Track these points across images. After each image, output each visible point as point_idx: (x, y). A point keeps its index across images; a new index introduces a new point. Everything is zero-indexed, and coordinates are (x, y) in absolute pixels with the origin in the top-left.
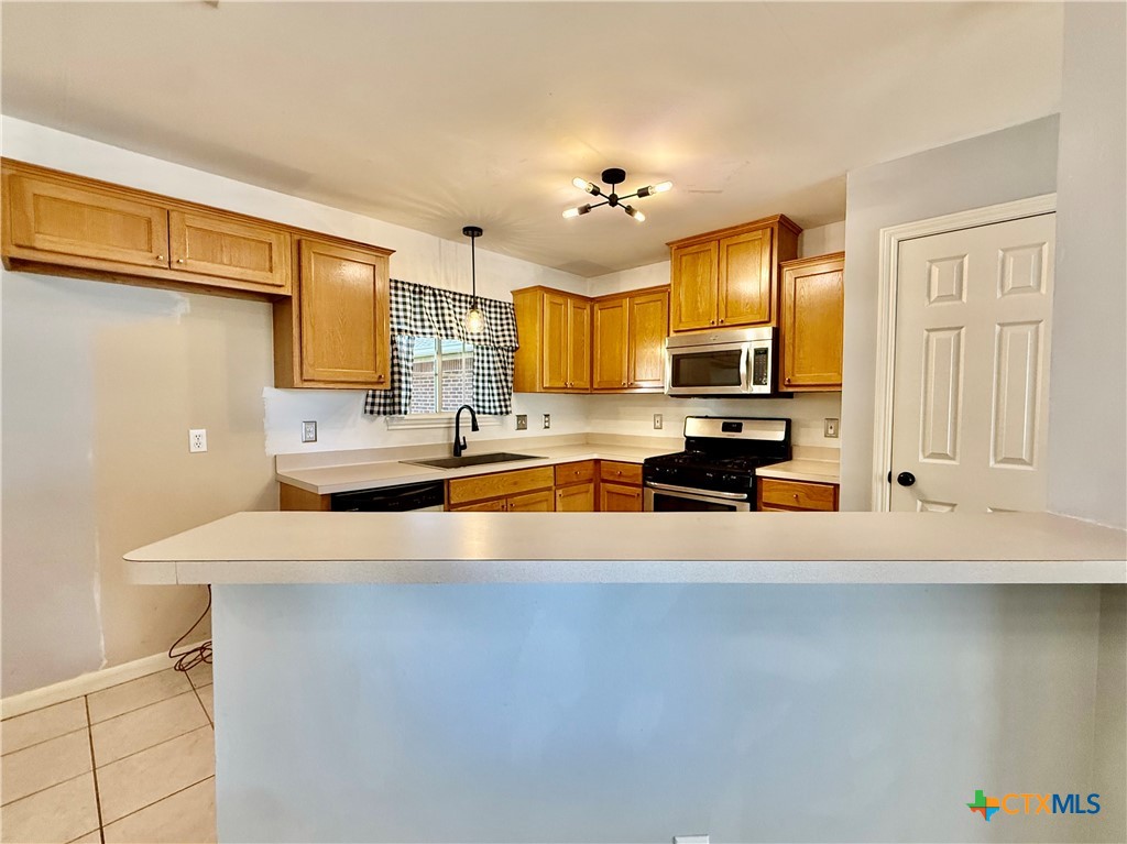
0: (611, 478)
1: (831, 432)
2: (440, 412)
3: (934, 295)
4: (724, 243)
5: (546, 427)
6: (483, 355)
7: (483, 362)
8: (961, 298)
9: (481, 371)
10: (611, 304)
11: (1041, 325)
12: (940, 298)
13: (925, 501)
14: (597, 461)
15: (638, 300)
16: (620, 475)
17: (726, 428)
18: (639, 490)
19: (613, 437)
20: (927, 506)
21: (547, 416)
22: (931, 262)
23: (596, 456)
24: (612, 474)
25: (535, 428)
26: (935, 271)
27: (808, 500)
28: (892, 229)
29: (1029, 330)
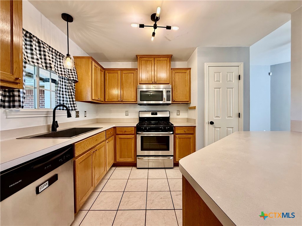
0: (121, 133)
1: (178, 114)
2: (38, 109)
3: (215, 80)
4: (156, 59)
5: (85, 116)
6: (63, 82)
7: (62, 85)
8: (220, 82)
9: (61, 89)
10: (112, 72)
11: (233, 89)
12: (217, 81)
13: (215, 128)
14: (115, 128)
15: (124, 72)
16: (125, 132)
17: (152, 114)
18: (133, 136)
19: (110, 119)
20: (215, 129)
21: (85, 112)
22: (215, 73)
23: (114, 126)
24: (122, 131)
25: (82, 117)
26: (216, 75)
27: (188, 131)
28: (208, 63)
29: (231, 89)
